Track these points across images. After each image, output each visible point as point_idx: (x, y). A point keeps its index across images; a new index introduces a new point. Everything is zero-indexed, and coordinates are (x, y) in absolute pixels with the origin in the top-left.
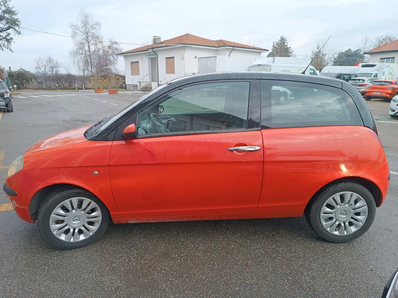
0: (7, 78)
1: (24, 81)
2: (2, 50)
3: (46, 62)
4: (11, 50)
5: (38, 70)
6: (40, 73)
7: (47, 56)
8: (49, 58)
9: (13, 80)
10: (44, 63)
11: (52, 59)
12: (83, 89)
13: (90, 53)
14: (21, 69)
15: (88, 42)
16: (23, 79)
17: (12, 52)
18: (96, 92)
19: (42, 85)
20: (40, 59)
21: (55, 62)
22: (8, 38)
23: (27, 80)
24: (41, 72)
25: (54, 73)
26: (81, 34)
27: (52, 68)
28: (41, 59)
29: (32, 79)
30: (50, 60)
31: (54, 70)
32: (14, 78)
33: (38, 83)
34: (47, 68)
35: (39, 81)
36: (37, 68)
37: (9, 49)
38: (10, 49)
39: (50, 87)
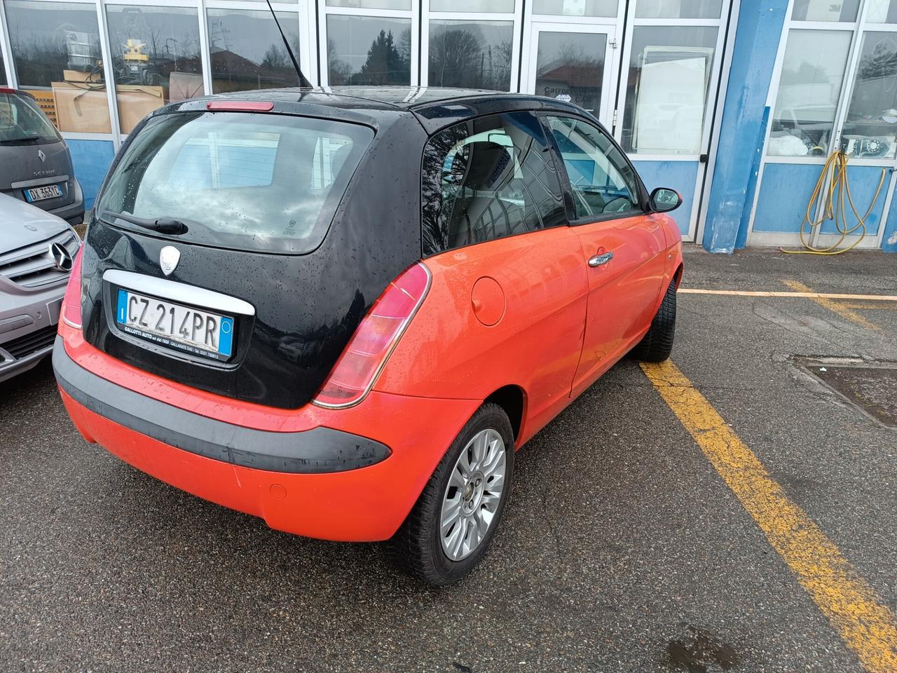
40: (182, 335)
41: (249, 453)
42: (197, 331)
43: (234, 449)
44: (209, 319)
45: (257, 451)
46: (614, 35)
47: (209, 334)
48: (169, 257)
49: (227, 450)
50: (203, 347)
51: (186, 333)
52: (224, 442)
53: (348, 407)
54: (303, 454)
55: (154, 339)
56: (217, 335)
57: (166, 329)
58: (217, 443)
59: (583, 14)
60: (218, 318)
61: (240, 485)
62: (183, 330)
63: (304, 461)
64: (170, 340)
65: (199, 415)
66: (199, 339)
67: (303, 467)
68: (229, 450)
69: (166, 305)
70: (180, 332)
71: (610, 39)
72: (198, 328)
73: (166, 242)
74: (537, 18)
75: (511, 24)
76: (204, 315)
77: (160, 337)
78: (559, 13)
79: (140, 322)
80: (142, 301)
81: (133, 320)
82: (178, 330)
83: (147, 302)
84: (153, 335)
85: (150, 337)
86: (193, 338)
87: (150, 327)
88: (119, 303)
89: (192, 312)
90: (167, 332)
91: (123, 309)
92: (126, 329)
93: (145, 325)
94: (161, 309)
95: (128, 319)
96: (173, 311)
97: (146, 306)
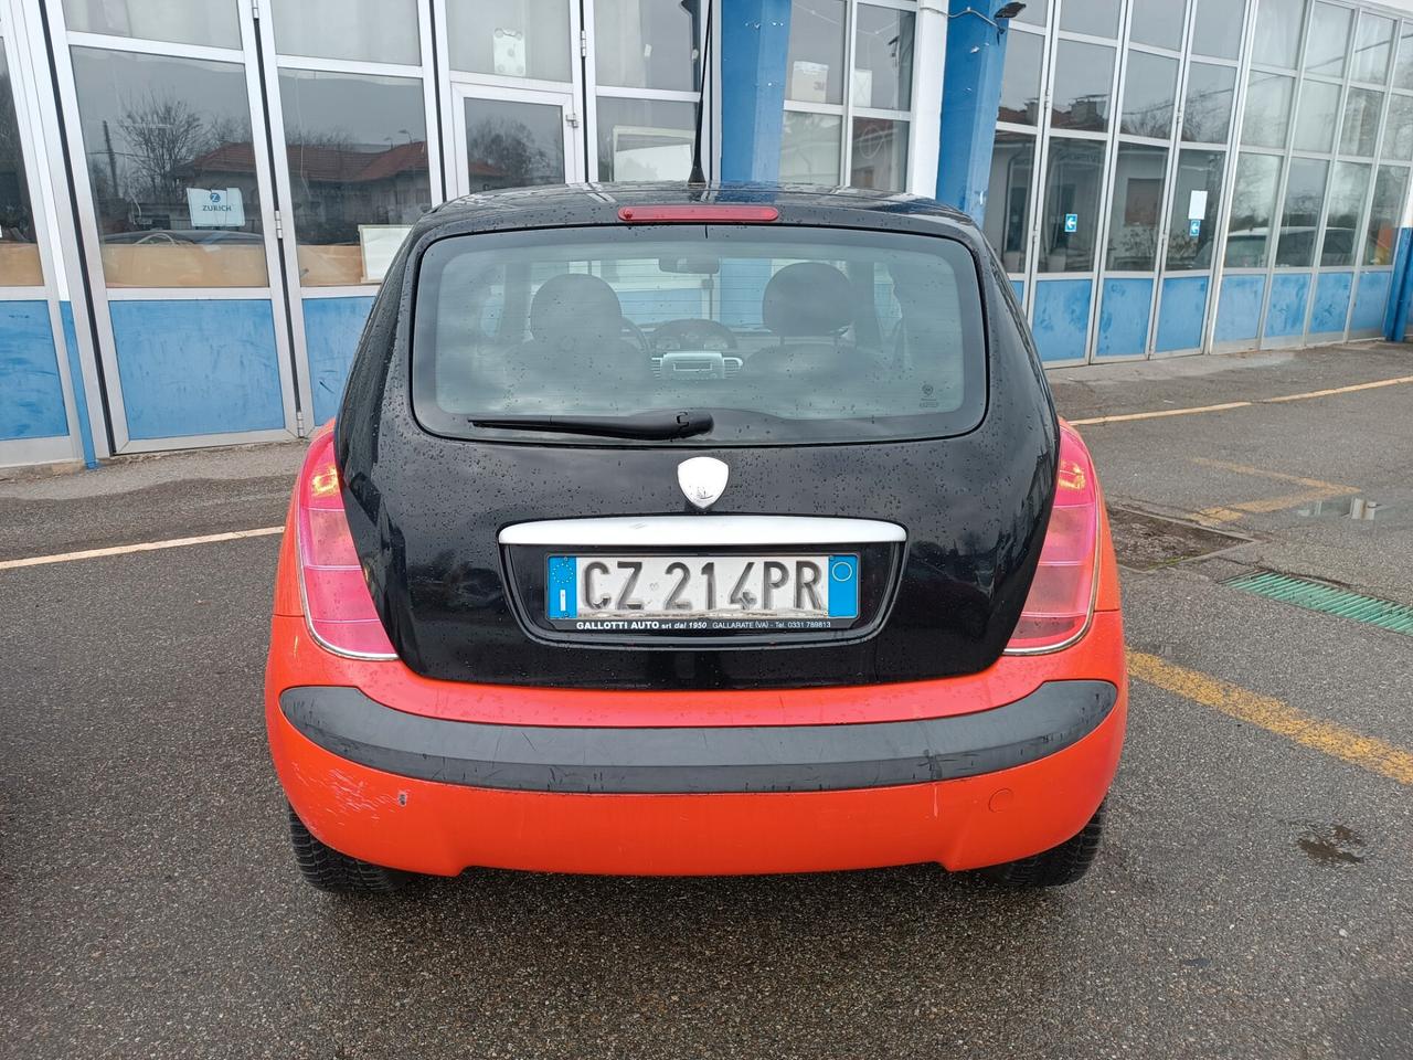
40: (737, 606)
41: (966, 754)
42: (775, 592)
43: (940, 755)
44: (800, 565)
45: (980, 746)
46: (572, 108)
47: (805, 592)
48: (703, 476)
49: (927, 761)
50: (793, 616)
51: (747, 599)
52: (917, 751)
53: (1074, 643)
54: (1042, 729)
55: (664, 627)
56: (822, 589)
57: (694, 604)
58: (906, 755)
59: (524, 74)
60: (822, 562)
61: (936, 814)
62: (740, 595)
63: (1045, 739)
64: (709, 620)
65: (837, 724)
66: (783, 603)
67: (1044, 748)
68: (930, 760)
69: (690, 562)
70: (733, 601)
71: (567, 111)
72: (776, 585)
73: (686, 452)
74: (457, 76)
75: (418, 83)
76: (790, 562)
77: (682, 621)
78: (491, 71)
79: (621, 604)
80: (621, 565)
81: (598, 606)
82: (727, 599)
83: (638, 566)
84: (661, 622)
85: (655, 626)
86: (766, 605)
87: (648, 609)
88: (552, 583)
89: (759, 562)
90: (699, 607)
91: (563, 592)
92: (580, 626)
93: (638, 607)
94: (678, 573)
95: (581, 606)
96: (709, 569)
97: (635, 575)
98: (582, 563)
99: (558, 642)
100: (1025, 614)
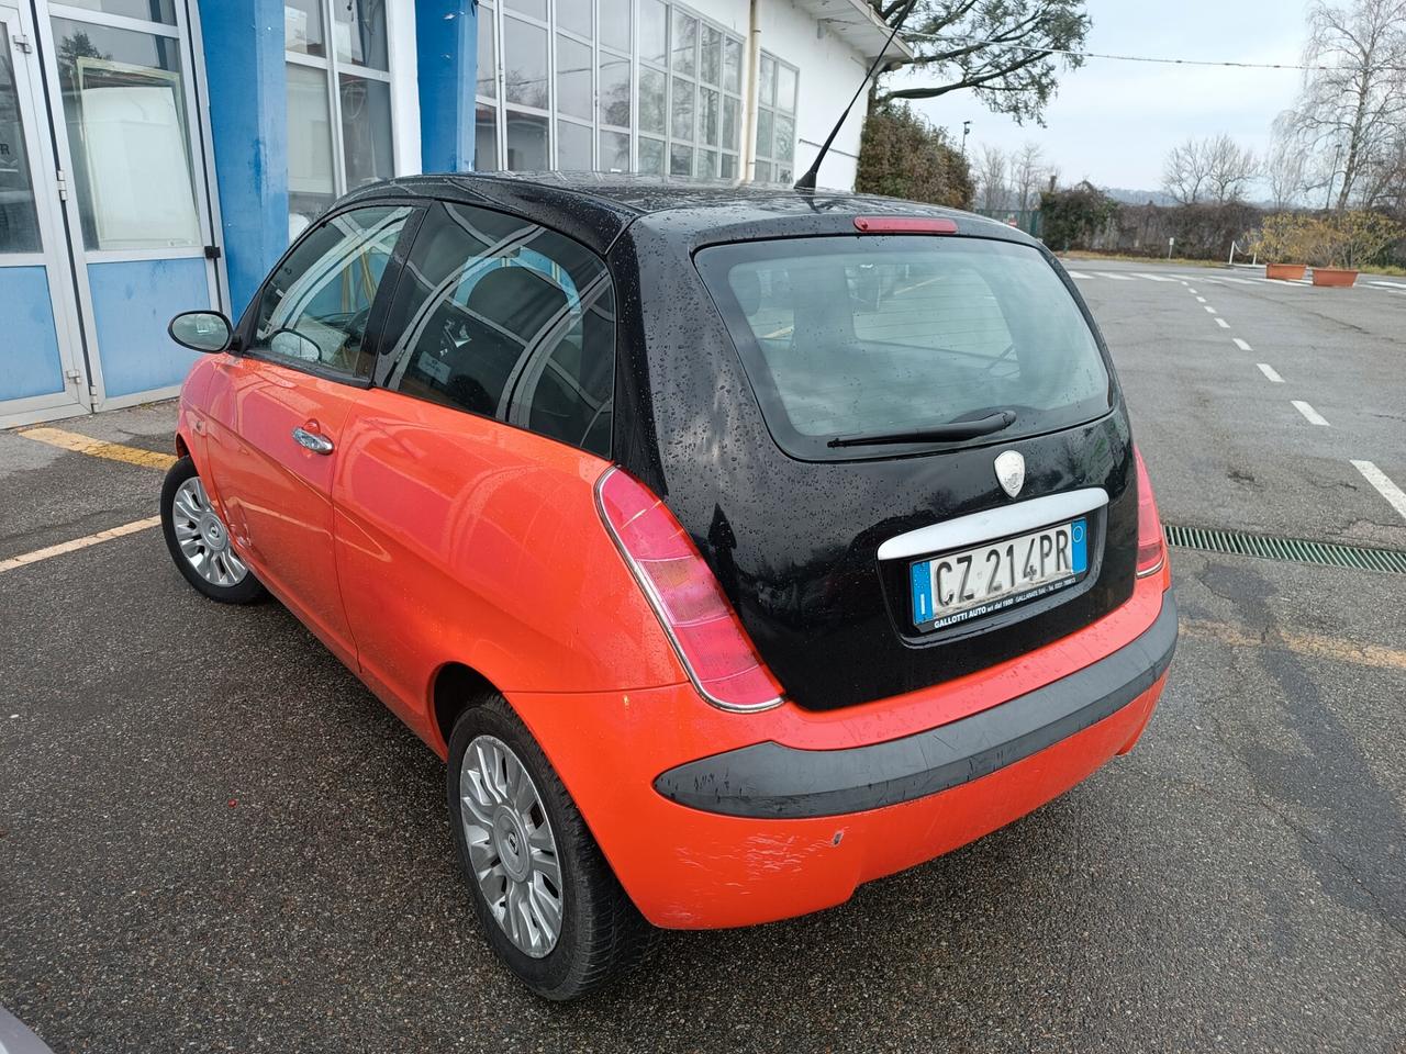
0: (1034, 213)
1: (1082, 223)
2: (1019, 121)
3: (1207, 158)
4: (1040, 121)
5: (1172, 186)
6: (1175, 197)
7: (1218, 138)
8: (1223, 145)
9: (1051, 218)
10: (1201, 161)
11: (1233, 147)
12: (1251, 263)
13: (1359, 120)
14: (1085, 182)
15: (1367, 74)
16: (1079, 218)
17: (1045, 127)
18: (1274, 272)
19: (1132, 239)
20: (1189, 150)
21: (1239, 160)
22: (1044, 81)
23: (1089, 221)
24: (1179, 193)
25: (1226, 197)
26: (1346, 42)
27: (1223, 179)
28: (1193, 146)
29: (1105, 218)
30: (1224, 152)
31: (1230, 187)
32: (1057, 210)
33: (1121, 230)
34: (1206, 180)
35: (1126, 224)
36: (1173, 181)
37: (1035, 119)
38: (1038, 118)
39: (1154, 248)
40: (1027, 580)
42: (1046, 560)
44: (1058, 535)
46: (20, 28)
47: (1061, 556)
48: (1011, 468)
50: (1056, 578)
51: (1033, 571)
55: (989, 610)
56: (1069, 551)
57: (1003, 584)
60: (1067, 528)
62: (1029, 568)
64: (1014, 596)
66: (1050, 570)
69: (999, 547)
70: (1025, 576)
71: (13, 31)
72: (1047, 555)
77: (998, 602)
79: (961, 598)
80: (960, 561)
81: (947, 603)
82: (1021, 574)
83: (969, 559)
84: (987, 605)
85: (983, 610)
86: (1042, 575)
87: (978, 597)
88: (915, 589)
89: (1037, 536)
90: (1006, 588)
91: (922, 596)
92: (937, 625)
93: (971, 597)
94: (993, 558)
95: (935, 606)
96: (1010, 551)
97: (969, 566)
98: (934, 564)
99: (923, 644)
100: (1140, 544)
